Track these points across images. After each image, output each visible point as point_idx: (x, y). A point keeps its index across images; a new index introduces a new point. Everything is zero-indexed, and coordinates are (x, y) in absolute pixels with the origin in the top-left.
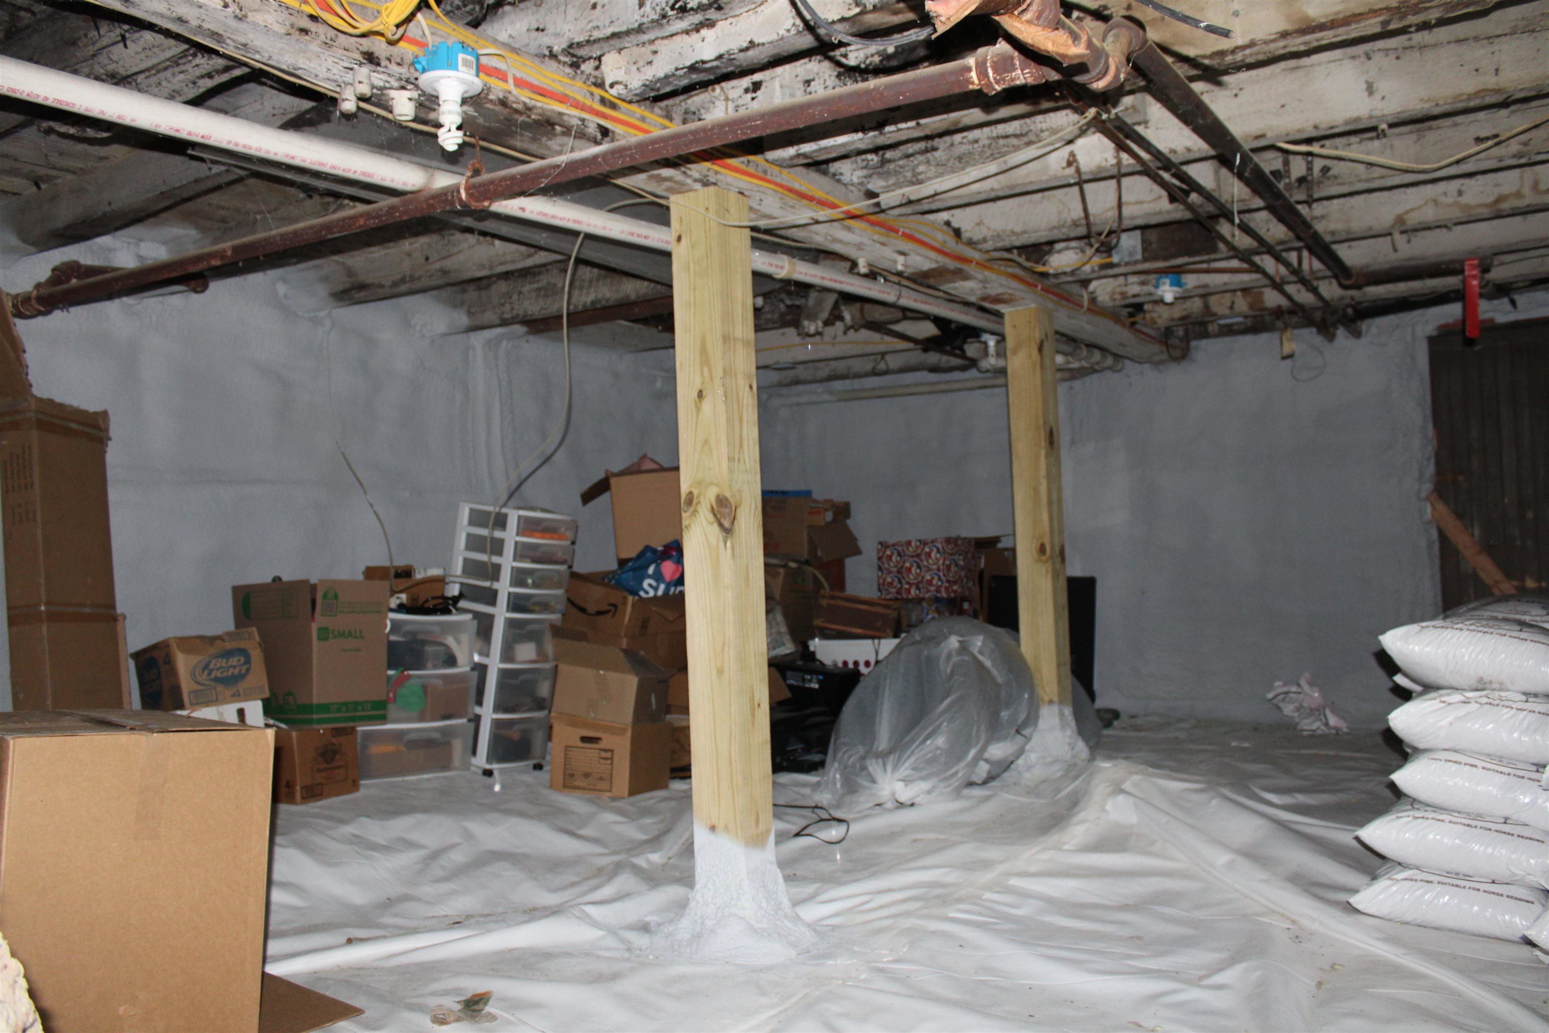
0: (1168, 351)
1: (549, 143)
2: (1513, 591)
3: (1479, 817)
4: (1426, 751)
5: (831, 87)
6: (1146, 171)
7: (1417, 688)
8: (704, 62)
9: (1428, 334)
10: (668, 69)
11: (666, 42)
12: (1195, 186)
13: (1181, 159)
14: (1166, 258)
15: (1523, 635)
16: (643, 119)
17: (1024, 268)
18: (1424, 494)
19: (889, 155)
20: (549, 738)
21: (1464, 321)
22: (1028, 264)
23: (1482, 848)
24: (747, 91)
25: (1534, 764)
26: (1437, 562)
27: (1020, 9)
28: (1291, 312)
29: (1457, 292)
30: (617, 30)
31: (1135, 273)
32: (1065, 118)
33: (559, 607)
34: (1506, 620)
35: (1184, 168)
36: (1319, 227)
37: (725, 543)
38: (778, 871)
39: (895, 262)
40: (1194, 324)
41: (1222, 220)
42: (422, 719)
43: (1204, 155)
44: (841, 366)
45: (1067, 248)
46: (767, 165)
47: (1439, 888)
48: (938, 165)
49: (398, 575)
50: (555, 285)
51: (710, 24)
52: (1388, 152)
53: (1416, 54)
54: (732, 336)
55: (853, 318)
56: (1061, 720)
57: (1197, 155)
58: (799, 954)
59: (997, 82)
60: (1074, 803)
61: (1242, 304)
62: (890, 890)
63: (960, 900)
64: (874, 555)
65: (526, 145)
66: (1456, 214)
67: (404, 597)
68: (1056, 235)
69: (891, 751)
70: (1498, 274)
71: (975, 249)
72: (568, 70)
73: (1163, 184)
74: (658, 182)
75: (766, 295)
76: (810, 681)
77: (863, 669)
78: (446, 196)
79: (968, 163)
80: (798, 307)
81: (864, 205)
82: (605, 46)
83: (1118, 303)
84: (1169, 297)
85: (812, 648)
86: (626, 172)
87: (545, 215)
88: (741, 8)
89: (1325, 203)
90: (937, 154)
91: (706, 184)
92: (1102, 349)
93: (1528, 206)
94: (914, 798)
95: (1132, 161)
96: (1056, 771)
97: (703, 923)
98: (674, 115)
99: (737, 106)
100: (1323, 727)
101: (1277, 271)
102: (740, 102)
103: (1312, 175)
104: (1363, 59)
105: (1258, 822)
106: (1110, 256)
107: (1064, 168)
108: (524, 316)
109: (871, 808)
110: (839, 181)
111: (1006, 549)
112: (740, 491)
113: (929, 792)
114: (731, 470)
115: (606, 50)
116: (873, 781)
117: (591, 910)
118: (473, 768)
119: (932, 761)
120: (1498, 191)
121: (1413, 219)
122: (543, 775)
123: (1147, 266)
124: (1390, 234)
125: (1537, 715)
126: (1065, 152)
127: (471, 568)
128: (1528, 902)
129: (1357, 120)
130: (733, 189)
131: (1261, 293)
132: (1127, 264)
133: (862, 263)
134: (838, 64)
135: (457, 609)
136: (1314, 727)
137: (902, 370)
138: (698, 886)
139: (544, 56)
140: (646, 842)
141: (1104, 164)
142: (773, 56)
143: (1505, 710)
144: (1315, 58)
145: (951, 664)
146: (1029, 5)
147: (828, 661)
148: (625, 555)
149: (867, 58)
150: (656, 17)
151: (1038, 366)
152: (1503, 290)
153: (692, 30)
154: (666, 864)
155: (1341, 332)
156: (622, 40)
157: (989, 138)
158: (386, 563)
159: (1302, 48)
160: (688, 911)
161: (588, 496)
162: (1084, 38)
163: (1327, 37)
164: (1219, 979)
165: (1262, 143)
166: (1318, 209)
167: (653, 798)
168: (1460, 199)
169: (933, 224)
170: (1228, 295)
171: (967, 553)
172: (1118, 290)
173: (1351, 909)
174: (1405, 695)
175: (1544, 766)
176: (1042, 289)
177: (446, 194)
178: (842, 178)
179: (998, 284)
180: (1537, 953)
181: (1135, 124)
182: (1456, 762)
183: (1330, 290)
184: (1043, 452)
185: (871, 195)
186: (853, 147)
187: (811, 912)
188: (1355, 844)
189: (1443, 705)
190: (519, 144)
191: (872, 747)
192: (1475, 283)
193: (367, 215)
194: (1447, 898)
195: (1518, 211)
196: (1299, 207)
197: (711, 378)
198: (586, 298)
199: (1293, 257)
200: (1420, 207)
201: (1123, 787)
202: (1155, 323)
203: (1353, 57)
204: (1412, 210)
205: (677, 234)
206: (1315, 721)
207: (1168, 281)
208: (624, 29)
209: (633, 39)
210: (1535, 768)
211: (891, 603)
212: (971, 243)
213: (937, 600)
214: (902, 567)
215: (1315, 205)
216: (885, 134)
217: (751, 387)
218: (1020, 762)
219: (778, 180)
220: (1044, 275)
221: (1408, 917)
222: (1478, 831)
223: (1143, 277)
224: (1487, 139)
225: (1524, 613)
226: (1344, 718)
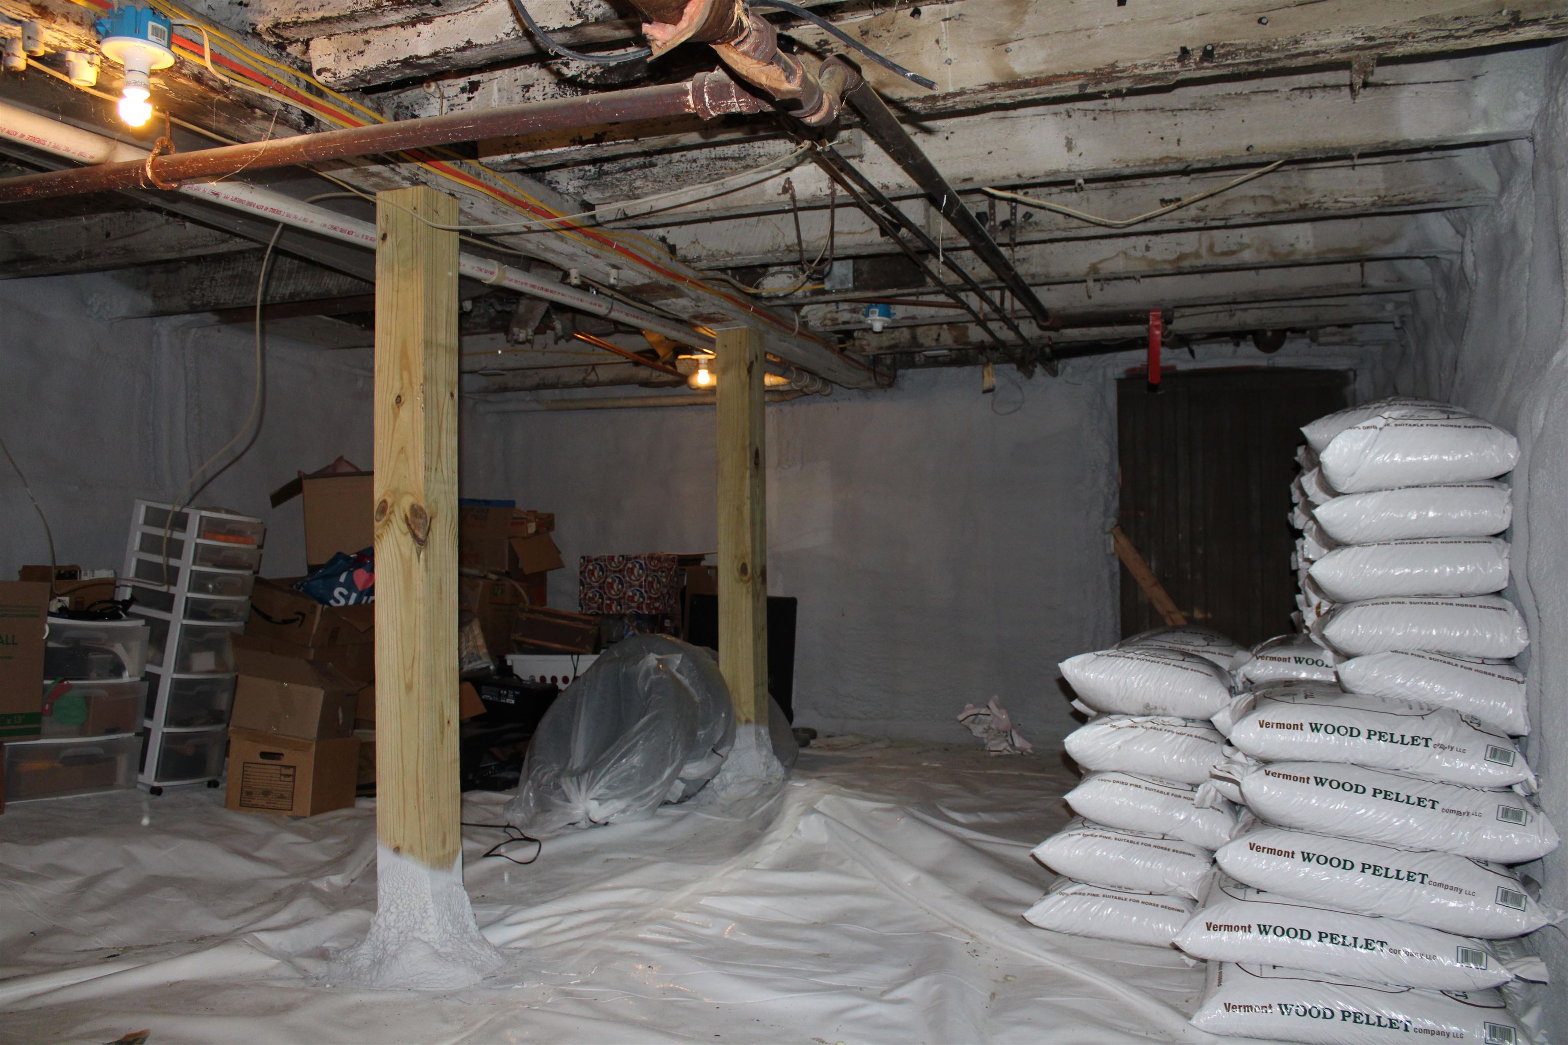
0: (875, 378)
1: (248, 126)
2: (1183, 622)
3: (1141, 833)
4: (1096, 772)
5: (549, 95)
6: (858, 204)
7: (1092, 713)
8: (418, 58)
9: (1117, 377)
10: (381, 61)
11: (379, 32)
12: (903, 222)
13: (893, 195)
14: (876, 289)
15: (1185, 664)
16: (351, 110)
17: (740, 291)
18: (1108, 529)
19: (606, 167)
20: (227, 753)
21: (1148, 366)
22: (742, 286)
23: (1142, 863)
24: (463, 90)
25: (1189, 784)
26: (1118, 592)
27: (737, 40)
28: (993, 348)
29: (1144, 339)
30: (327, 14)
31: (845, 301)
32: (783, 145)
33: (241, 614)
34: (1172, 650)
35: (895, 204)
36: (1020, 270)
37: (419, 556)
38: (465, 893)
39: (608, 275)
40: (902, 353)
41: (930, 256)
42: (82, 734)
43: (915, 193)
44: (551, 375)
45: (781, 272)
46: (482, 168)
47: (1104, 901)
48: (655, 181)
49: (60, 576)
50: (251, 273)
51: (427, 19)
52: (1085, 203)
53: (1110, 116)
54: (434, 341)
55: (563, 328)
56: (757, 739)
57: (908, 193)
58: (484, 979)
59: (713, 108)
60: (767, 822)
61: (947, 337)
62: (580, 911)
63: (651, 921)
64: (577, 570)
65: (222, 126)
66: (1142, 267)
67: (66, 599)
68: (770, 258)
69: (585, 771)
70: (1179, 325)
71: (689, 267)
72: (272, 51)
73: (874, 217)
74: (365, 177)
75: (475, 300)
76: (506, 696)
77: (561, 685)
78: (129, 172)
79: (685, 183)
80: (509, 313)
81: (578, 217)
82: (314, 30)
83: (828, 329)
84: (878, 327)
85: (509, 663)
86: (332, 164)
87: (241, 201)
88: (460, 6)
89: (1028, 247)
90: (655, 170)
91: (415, 182)
92: (813, 374)
93: (1205, 266)
94: (608, 817)
95: (845, 193)
96: (752, 790)
97: (384, 949)
98: (385, 109)
99: (453, 105)
100: (1009, 748)
101: (981, 308)
102: (456, 101)
103: (1015, 219)
104: (1064, 116)
105: (943, 840)
106: (823, 283)
107: (779, 194)
108: (216, 304)
109: (564, 827)
110: (554, 189)
111: (709, 567)
112: (436, 502)
113: (623, 811)
114: (427, 480)
115: (315, 34)
116: (568, 800)
117: (264, 937)
118: (139, 786)
119: (628, 779)
120: (1180, 249)
121: (1107, 268)
122: (219, 793)
123: (857, 295)
124: (1085, 281)
125: (1194, 738)
126: (781, 180)
127: (145, 570)
128: (1178, 910)
129: (1057, 172)
130: (444, 190)
131: (967, 328)
132: (838, 291)
133: (574, 273)
134: (558, 74)
135: (127, 614)
136: (1001, 748)
137: (613, 383)
138: (380, 910)
139: (247, 33)
140: (328, 863)
141: (819, 193)
142: (491, 59)
143: (1167, 734)
144: (1021, 112)
145: (649, 681)
146: (746, 37)
147: (525, 677)
148: (315, 562)
149: (588, 69)
150: (370, 6)
151: (747, 388)
152: (1183, 340)
153: (407, 23)
154: (349, 886)
155: (1039, 370)
156: (332, 26)
157: (707, 158)
158: (48, 563)
159: (1008, 101)
160: (369, 936)
161: (278, 498)
162: (799, 73)
163: (1031, 93)
164: (900, 993)
165: (968, 186)
166: (1020, 252)
167: (338, 817)
168: (1147, 254)
169: (648, 238)
170: (934, 327)
171: (670, 570)
172: (829, 316)
173: (1025, 923)
174: (1081, 719)
175: (1198, 786)
176: (754, 310)
177: (129, 170)
178: (558, 186)
179: (711, 303)
180: (1184, 957)
181: (850, 157)
182: (1123, 783)
183: (1029, 329)
184: (748, 474)
185: (588, 206)
186: (569, 157)
187: (498, 936)
188: (1031, 860)
189: (1113, 729)
190: (214, 125)
191: (567, 763)
192: (1158, 332)
193: (36, 184)
194: (1110, 910)
195: (1196, 270)
196: (1002, 249)
197: (411, 383)
198: (284, 289)
199: (996, 296)
200: (1112, 258)
201: (815, 807)
202: (864, 350)
203: (1056, 114)
204: (1105, 260)
205: (383, 232)
206: (1001, 742)
207: (877, 310)
208: (335, 14)
209: (344, 25)
210: (1190, 788)
211: (591, 618)
212: (685, 261)
213: (638, 616)
214: (604, 582)
215: (1016, 249)
216: (602, 147)
217: (452, 395)
218: (716, 780)
219: (492, 184)
220: (757, 297)
221: (1076, 930)
222: (1140, 846)
223: (854, 305)
224: (1171, 201)
225: (1188, 644)
226: (1029, 740)
